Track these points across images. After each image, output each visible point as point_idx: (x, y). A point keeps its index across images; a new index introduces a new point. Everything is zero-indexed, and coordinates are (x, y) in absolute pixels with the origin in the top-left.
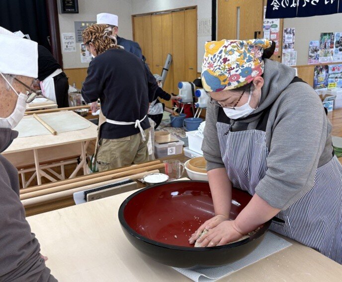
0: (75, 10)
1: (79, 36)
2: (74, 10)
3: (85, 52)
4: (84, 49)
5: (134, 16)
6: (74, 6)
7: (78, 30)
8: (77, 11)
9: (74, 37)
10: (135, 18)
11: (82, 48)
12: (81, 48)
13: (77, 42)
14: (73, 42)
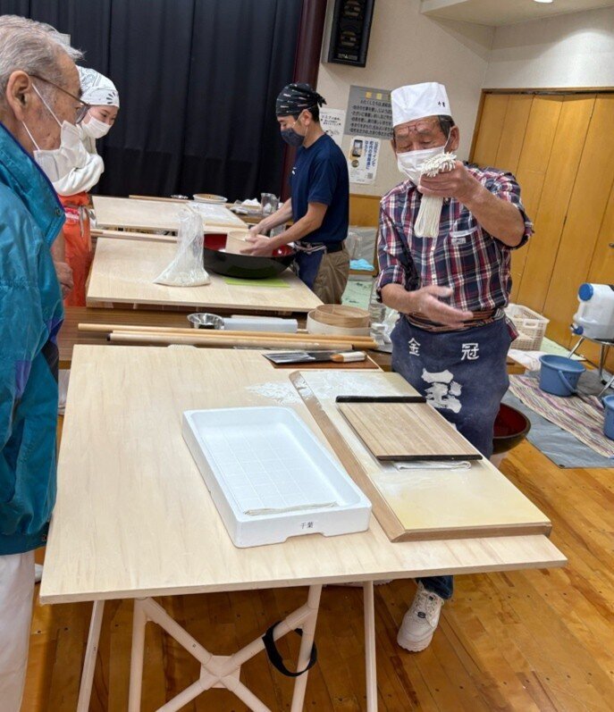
0: (359, 60)
1: (353, 119)
2: (355, 58)
3: (358, 159)
4: (358, 152)
5: (486, 92)
6: (360, 48)
7: (355, 107)
8: (362, 61)
9: (343, 121)
10: (488, 96)
11: (355, 148)
12: (351, 148)
13: (346, 133)
14: (338, 133)
